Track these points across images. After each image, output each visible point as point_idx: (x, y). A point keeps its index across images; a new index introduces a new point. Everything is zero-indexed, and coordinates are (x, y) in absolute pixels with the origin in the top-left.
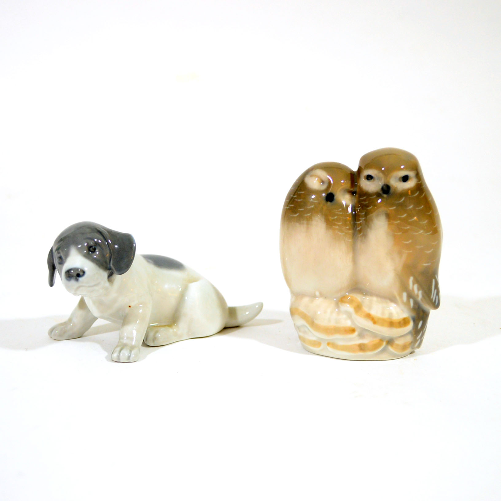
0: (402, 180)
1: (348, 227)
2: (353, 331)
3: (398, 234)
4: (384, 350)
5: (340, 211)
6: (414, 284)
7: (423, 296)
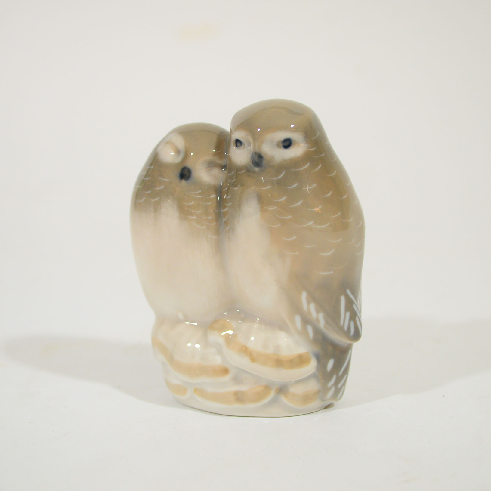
0: (282, 146)
1: (210, 218)
2: (225, 371)
3: (275, 226)
4: (274, 401)
5: (199, 194)
6: (309, 303)
7: (327, 322)
